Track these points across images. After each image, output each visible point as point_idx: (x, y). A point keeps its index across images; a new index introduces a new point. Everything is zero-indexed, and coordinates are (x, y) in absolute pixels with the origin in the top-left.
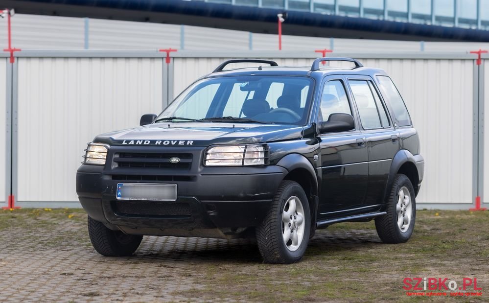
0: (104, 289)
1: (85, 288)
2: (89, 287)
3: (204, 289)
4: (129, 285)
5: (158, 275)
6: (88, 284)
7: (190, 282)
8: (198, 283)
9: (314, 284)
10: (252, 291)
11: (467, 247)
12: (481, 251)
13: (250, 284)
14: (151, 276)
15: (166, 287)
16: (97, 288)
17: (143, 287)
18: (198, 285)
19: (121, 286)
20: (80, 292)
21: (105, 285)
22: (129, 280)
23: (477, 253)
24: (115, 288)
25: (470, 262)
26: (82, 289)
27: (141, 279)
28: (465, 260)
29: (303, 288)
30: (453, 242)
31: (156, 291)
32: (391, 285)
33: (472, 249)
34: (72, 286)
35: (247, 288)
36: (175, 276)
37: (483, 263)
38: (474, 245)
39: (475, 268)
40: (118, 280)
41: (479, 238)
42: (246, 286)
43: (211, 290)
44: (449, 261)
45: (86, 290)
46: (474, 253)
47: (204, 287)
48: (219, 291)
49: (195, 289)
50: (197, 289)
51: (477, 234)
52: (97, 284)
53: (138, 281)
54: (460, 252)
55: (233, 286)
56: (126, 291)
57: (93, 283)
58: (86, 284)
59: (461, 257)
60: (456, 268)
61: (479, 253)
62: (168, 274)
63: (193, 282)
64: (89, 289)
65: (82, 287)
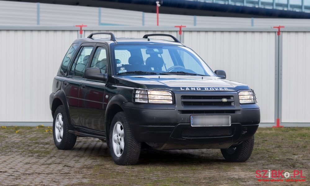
0: (23, 182)
1: (12, 181)
2: (14, 181)
3: (87, 182)
4: (40, 179)
5: (61, 172)
6: (14, 179)
7: (81, 177)
8: (85, 178)
9: (159, 178)
10: (118, 183)
11: (264, 153)
12: (272, 156)
13: (118, 178)
14: (56, 173)
15: (64, 181)
16: (20, 181)
17: (49, 181)
18: (85, 179)
19: (35, 180)
20: (7, 184)
21: (25, 179)
22: (42, 176)
23: (269, 157)
24: (31, 181)
25: (263, 163)
26: (10, 182)
27: (50, 175)
28: (260, 162)
29: (151, 181)
30: (256, 149)
31: (57, 183)
32: (209, 179)
33: (267, 154)
34: (4, 180)
35: (115, 181)
36: (72, 173)
37: (271, 164)
38: (269, 152)
39: (265, 167)
40: (35, 176)
41: (273, 146)
42: (115, 180)
43: (92, 183)
44: (250, 162)
45: (12, 182)
46: (267, 157)
47: (88, 181)
48: (97, 183)
49: (81, 182)
50: (83, 182)
51: (273, 144)
52: (20, 179)
53: (47, 176)
54: (259, 156)
55: (107, 180)
56: (37, 183)
57: (18, 178)
58: (13, 179)
59: (259, 159)
60: (253, 167)
61: (271, 157)
62: (68, 171)
63: (82, 177)
64: (14, 182)
65: (10, 181)
